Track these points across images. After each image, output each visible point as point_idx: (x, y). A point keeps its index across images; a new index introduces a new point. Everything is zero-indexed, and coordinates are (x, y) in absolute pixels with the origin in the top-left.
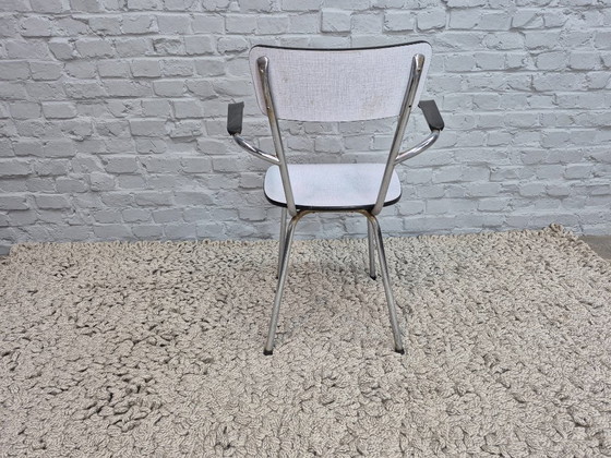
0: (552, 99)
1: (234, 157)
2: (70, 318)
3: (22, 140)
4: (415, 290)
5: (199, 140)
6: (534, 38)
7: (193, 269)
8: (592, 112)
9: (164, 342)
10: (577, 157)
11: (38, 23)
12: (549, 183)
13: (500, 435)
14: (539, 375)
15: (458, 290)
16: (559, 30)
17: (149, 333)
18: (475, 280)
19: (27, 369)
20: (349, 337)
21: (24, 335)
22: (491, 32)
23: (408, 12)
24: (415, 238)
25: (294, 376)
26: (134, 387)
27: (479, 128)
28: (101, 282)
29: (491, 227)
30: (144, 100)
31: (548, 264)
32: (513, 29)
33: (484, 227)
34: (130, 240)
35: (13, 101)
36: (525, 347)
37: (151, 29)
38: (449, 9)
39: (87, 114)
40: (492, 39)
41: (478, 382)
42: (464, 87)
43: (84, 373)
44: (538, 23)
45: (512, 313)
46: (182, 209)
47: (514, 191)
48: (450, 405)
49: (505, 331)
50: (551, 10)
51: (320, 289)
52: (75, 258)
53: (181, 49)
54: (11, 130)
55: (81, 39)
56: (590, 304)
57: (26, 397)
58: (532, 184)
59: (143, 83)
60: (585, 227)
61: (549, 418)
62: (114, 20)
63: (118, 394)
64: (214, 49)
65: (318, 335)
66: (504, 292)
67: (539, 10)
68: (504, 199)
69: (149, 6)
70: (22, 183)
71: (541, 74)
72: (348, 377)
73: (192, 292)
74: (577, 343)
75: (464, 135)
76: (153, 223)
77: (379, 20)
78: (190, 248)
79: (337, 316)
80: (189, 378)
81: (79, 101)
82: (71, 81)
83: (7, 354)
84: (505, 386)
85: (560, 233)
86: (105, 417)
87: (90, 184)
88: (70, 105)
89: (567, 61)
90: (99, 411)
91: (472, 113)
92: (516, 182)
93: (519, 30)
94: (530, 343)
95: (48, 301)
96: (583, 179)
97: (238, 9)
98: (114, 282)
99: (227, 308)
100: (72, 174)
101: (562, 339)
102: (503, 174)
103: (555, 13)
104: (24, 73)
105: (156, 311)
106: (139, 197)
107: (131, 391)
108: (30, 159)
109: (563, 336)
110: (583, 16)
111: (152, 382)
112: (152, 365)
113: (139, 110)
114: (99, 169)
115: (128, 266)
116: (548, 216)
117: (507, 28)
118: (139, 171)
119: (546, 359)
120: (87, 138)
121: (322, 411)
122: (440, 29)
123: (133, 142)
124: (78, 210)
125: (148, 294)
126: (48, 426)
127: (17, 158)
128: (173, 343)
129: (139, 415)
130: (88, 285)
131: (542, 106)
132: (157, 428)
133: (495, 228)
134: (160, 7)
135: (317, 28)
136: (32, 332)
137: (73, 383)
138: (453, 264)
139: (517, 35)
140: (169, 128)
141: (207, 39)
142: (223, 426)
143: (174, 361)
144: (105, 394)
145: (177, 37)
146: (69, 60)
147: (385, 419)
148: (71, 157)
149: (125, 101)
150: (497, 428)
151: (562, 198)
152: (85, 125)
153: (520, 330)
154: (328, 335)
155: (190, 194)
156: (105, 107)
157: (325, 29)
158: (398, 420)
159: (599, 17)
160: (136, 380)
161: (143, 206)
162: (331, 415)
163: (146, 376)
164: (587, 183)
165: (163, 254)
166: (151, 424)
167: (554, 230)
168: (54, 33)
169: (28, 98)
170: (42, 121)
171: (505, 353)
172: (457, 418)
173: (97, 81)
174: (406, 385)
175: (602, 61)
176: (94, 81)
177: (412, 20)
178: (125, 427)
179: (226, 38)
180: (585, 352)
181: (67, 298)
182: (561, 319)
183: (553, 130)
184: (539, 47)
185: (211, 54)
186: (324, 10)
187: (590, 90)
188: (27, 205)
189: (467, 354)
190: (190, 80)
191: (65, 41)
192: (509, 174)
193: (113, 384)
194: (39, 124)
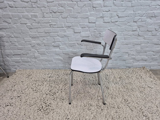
0: (143, 38)
1: (68, 50)
2: (32, 88)
3: (19, 46)
4: (110, 83)
5: (60, 46)
6: (139, 24)
7: (58, 77)
8: (153, 41)
9: (53, 95)
10: (149, 51)
11: (24, 20)
12: (142, 57)
13: (127, 118)
14: (137, 104)
15: (120, 83)
16: (145, 22)
17: (49, 92)
18: (124, 80)
19: (24, 100)
20: (94, 94)
21: (22, 92)
22: (129, 22)
23: (109, 18)
24: (110, 69)
25: (82, 103)
26: (47, 105)
27: (126, 44)
28: (38, 80)
29: (128, 67)
30: (47, 37)
31: (141, 77)
32: (134, 22)
33: (127, 67)
34: (43, 69)
35: (18, 38)
36: (134, 98)
37: (49, 22)
38: (119, 17)
39: (34, 41)
40: (129, 24)
41: (123, 106)
42: (122, 35)
43: (36, 102)
44: (140, 20)
45: (132, 89)
46: (55, 62)
47: (134, 59)
48: (116, 111)
49: (130, 94)
50: (143, 18)
51: (88, 82)
52: (31, 73)
53: (56, 26)
54: (17, 44)
55: (33, 24)
56: (150, 87)
57: (24, 107)
58: (139, 57)
59: (47, 34)
60: (151, 67)
61: (138, 114)
62: (41, 20)
63: (44, 107)
64: (64, 26)
65: (87, 94)
66: (130, 84)
67: (140, 17)
68: (132, 60)
69: (49, 17)
70: (19, 56)
71: (141, 32)
72: (94, 104)
73: (58, 82)
74: (146, 97)
75: (122, 46)
76: (49, 65)
77: (102, 20)
78: (57, 71)
79: (92, 89)
80: (59, 103)
81: (32, 38)
82: (31, 33)
83: (19, 97)
84: (129, 107)
85: (145, 69)
86: (42, 112)
87: (35, 56)
88: (30, 38)
89: (147, 29)
90: (40, 110)
91: (124, 41)
92: (135, 57)
93: (135, 22)
94: (135, 97)
95: (26, 84)
96: (151, 56)
97: (70, 17)
98: (40, 79)
99: (67, 86)
100: (30, 54)
101: (143, 96)
102: (131, 55)
103: (144, 18)
104: (20, 31)
105: (51, 87)
106: (46, 59)
107: (47, 106)
108: (21, 50)
109: (143, 95)
110: (151, 19)
111: (51, 104)
112: (51, 100)
113: (46, 40)
114: (37, 53)
115: (43, 75)
116: (142, 65)
117: (133, 21)
118: (46, 53)
119: (139, 101)
120: (34, 46)
121: (88, 112)
122: (117, 22)
123: (45, 47)
124: (32, 62)
125: (48, 83)
126: (30, 113)
127: (18, 50)
128: (55, 95)
129: (49, 111)
130: (35, 80)
131: (141, 39)
132: (53, 114)
133: (130, 67)
134: (52, 17)
135: (88, 21)
136: (23, 92)
137: (34, 104)
138: (119, 76)
139: (135, 23)
140: (53, 44)
141: (62, 24)
142: (67, 114)
143: (55, 99)
144: (41, 107)
145: (55, 24)
146: (30, 29)
147: (102, 114)
148: (30, 50)
149: (43, 38)
150: (126, 116)
151: (146, 60)
152: (34, 43)
153: (133, 93)
154: (89, 94)
155: (57, 59)
156: (38, 39)
157: (90, 22)
158: (105, 114)
159: (154, 19)
160: (48, 103)
161: (47, 61)
162: (90, 112)
163: (50, 103)
164: (152, 57)
165: (51, 72)
166: (52, 113)
167: (144, 68)
168: (27, 23)
169: (21, 37)
170: (24, 42)
171: (129, 99)
172: (118, 114)
173: (37, 33)
174: (107, 106)
175: (155, 29)
176: (36, 33)
177: (110, 20)
178: (46, 114)
179: (67, 24)
180: (148, 99)
181: (30, 83)
182: (143, 91)
183: (143, 45)
184: (140, 26)
185: (63, 27)
186: (90, 18)
187: (153, 36)
188: (20, 61)
189: (121, 99)
190: (58, 33)
191: (30, 24)
192: (133, 55)
193: (43, 104)
194: (23, 43)
